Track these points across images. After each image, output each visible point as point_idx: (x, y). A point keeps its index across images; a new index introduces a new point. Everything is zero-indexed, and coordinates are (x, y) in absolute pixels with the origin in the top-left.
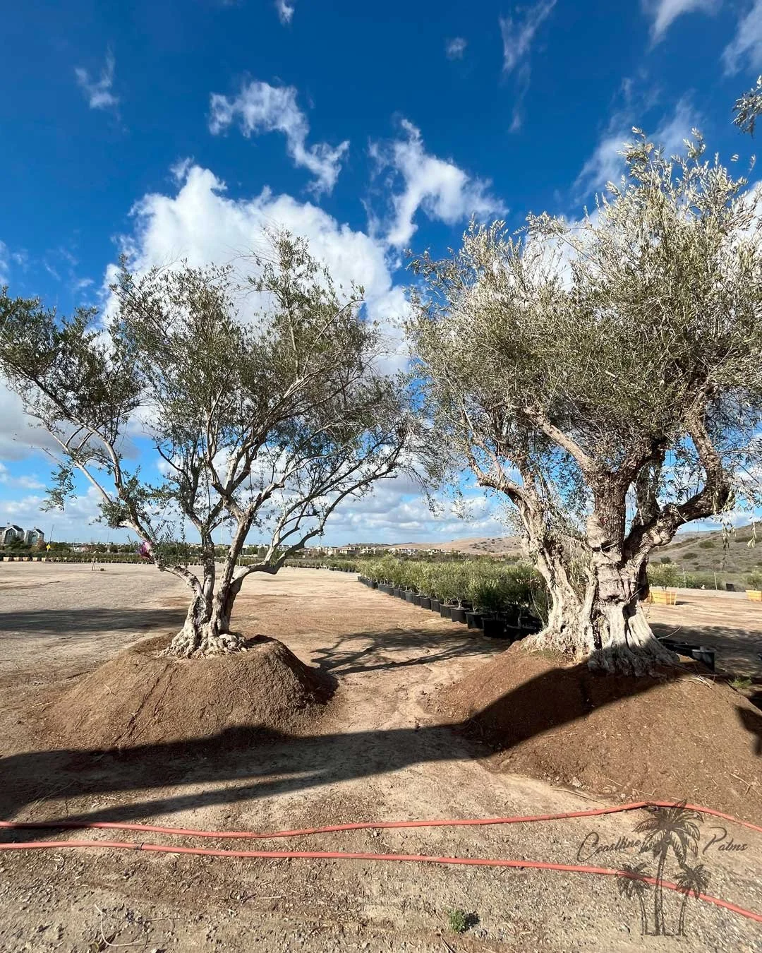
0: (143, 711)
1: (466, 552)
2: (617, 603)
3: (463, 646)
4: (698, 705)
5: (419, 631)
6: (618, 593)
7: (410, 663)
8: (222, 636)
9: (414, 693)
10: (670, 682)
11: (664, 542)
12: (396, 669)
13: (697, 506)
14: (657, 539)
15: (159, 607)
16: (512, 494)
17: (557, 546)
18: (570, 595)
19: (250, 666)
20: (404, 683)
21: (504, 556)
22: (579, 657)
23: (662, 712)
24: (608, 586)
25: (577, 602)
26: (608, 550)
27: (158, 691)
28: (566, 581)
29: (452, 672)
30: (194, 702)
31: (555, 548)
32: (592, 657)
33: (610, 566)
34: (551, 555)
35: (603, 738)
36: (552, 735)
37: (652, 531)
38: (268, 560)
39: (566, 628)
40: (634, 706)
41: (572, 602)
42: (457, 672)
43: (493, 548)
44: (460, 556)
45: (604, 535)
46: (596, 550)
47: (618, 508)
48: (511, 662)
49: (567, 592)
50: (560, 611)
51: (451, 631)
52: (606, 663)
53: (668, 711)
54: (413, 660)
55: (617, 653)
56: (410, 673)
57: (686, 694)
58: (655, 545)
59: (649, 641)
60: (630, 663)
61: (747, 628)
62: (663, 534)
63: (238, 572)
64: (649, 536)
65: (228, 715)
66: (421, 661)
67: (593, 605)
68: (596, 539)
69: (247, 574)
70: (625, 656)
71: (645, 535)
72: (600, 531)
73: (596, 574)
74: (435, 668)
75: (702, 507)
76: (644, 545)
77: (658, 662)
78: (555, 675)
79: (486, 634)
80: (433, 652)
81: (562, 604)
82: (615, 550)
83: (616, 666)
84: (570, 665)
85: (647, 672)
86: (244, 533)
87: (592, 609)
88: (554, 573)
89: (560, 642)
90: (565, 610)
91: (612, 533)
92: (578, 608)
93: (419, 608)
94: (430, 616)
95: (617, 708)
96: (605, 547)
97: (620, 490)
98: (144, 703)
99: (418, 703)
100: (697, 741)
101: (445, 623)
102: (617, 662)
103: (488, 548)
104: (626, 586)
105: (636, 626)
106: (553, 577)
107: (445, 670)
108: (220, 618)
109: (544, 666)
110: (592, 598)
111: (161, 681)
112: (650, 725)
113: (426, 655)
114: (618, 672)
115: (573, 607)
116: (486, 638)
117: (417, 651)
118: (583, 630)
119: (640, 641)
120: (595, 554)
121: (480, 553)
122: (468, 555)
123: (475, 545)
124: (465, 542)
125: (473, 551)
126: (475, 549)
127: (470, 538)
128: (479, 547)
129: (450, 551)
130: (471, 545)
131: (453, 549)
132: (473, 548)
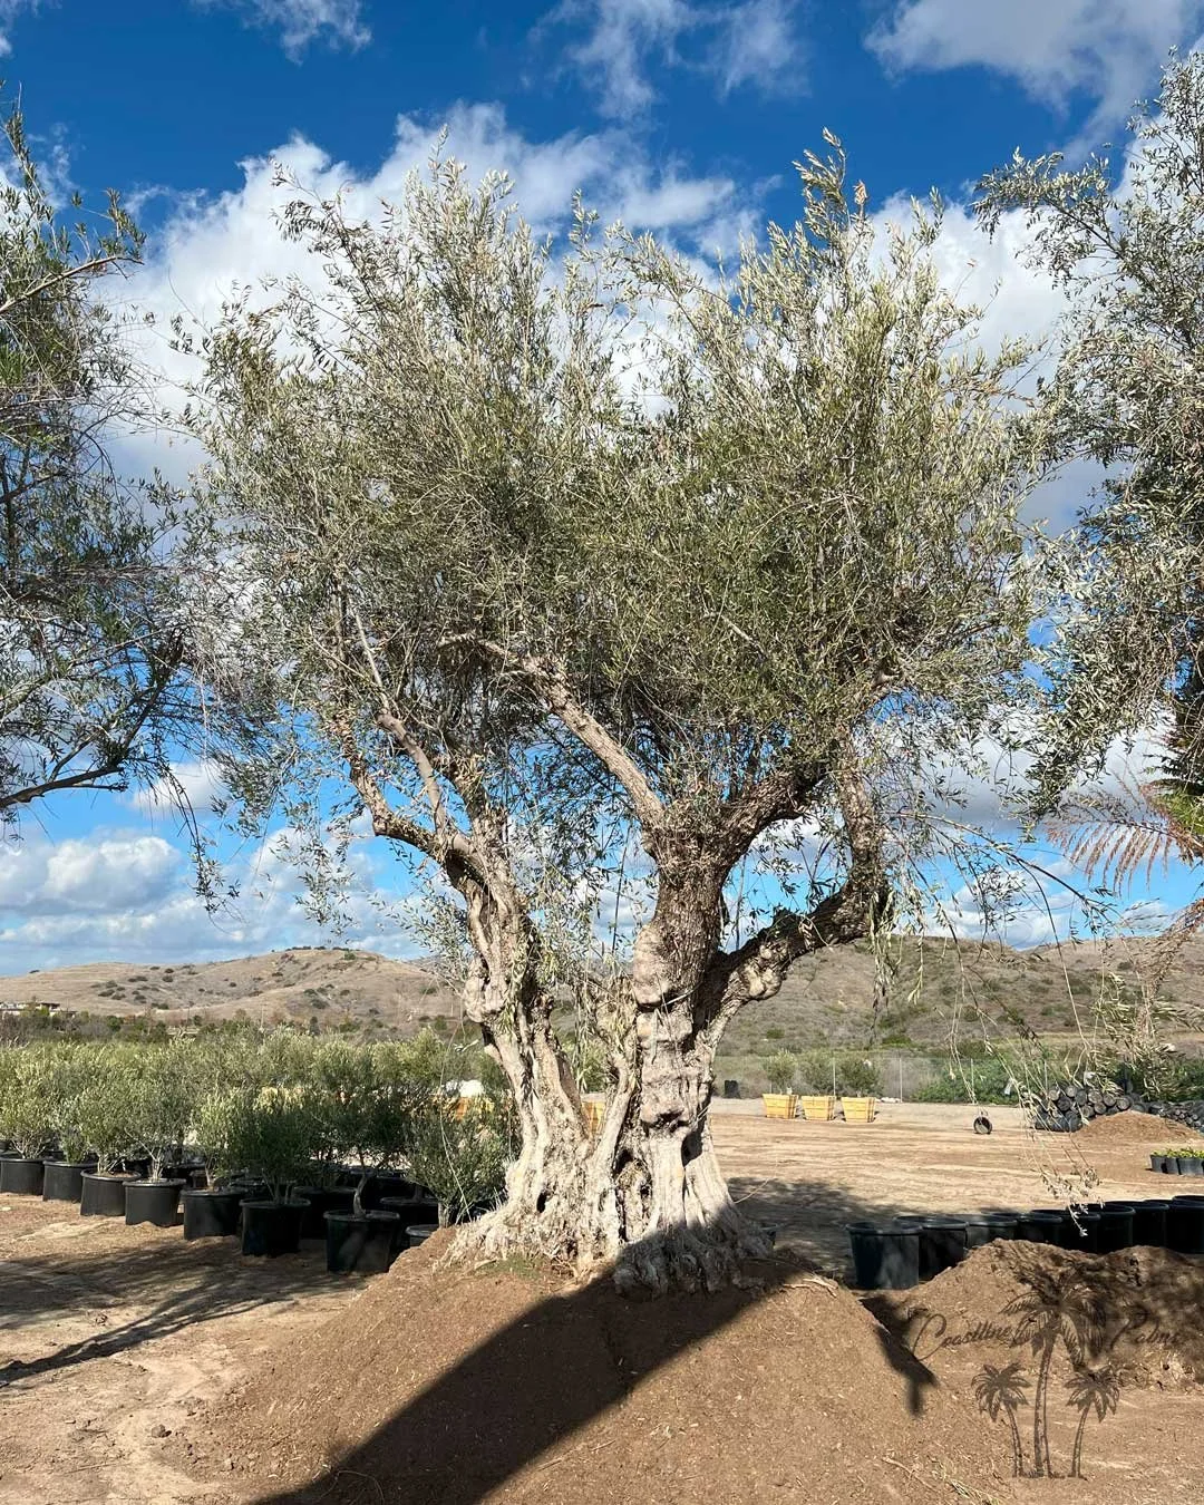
1: (78, 1007)
2: (673, 1130)
3: (201, 1289)
4: (820, 1335)
5: (38, 1263)
6: (680, 1107)
7: (65, 1358)
9: (132, 1432)
10: (770, 1295)
11: (768, 992)
12: (32, 1381)
13: (836, 918)
14: (756, 986)
16: (457, 865)
17: (544, 998)
18: (563, 1117)
20: (88, 1414)
21: (197, 1020)
22: (586, 1267)
23: (763, 1358)
24: (661, 1093)
25: (578, 1133)
26: (670, 1009)
28: (557, 1083)
29: (209, 1365)
31: (539, 1002)
32: (622, 1261)
33: (669, 1047)
34: (529, 1020)
35: (666, 1439)
36: (558, 1458)
37: (748, 968)
39: (554, 1200)
40: (713, 1357)
41: (567, 1133)
42: (223, 1361)
43: (165, 994)
45: (668, 975)
46: (645, 1008)
47: (704, 916)
48: (426, 1299)
49: (557, 1111)
50: (540, 1157)
51: (138, 1252)
52: (653, 1270)
53: (774, 1354)
54: (73, 1348)
55: (671, 1242)
56: (90, 1387)
57: (797, 1314)
58: (752, 998)
59: (722, 1212)
60: (699, 1265)
61: (788, 1176)
62: (769, 974)
64: (742, 978)
66: (101, 1349)
67: (619, 1138)
68: (650, 983)
70: (687, 1249)
71: (734, 975)
72: (661, 966)
73: (639, 1063)
74: (153, 1361)
75: (843, 922)
76: (730, 999)
77: (742, 1255)
78: (548, 1313)
79: (251, 1248)
80: (120, 1318)
81: (544, 1140)
82: (682, 1009)
83: (672, 1275)
84: (569, 1287)
85: (729, 1280)
87: (616, 1148)
88: (529, 1065)
89: (543, 1236)
90: (550, 1155)
91: (685, 969)
92: (583, 1148)
94: (48, 1217)
95: (683, 1368)
96: (667, 1004)
97: (715, 877)
99: (161, 1459)
100: (826, 1406)
101: (104, 1231)
102: (676, 1265)
103: (150, 996)
104: (693, 1087)
105: (699, 1178)
106: (529, 1074)
107: (183, 1362)
109: (519, 1296)
110: (619, 1120)
112: (746, 1393)
113: (101, 1330)
114: (676, 1287)
115: (568, 1147)
116: (252, 1260)
117: (69, 1323)
118: (596, 1199)
119: (704, 1213)
120: (641, 1018)
121: (123, 1011)
122: (82, 1018)
123: (111, 984)
124: (76, 976)
125: (101, 1006)
126: (108, 1000)
127: (96, 962)
128: (121, 993)
129: (21, 1007)
130: (97, 986)
131: (34, 998)
132: (103, 995)
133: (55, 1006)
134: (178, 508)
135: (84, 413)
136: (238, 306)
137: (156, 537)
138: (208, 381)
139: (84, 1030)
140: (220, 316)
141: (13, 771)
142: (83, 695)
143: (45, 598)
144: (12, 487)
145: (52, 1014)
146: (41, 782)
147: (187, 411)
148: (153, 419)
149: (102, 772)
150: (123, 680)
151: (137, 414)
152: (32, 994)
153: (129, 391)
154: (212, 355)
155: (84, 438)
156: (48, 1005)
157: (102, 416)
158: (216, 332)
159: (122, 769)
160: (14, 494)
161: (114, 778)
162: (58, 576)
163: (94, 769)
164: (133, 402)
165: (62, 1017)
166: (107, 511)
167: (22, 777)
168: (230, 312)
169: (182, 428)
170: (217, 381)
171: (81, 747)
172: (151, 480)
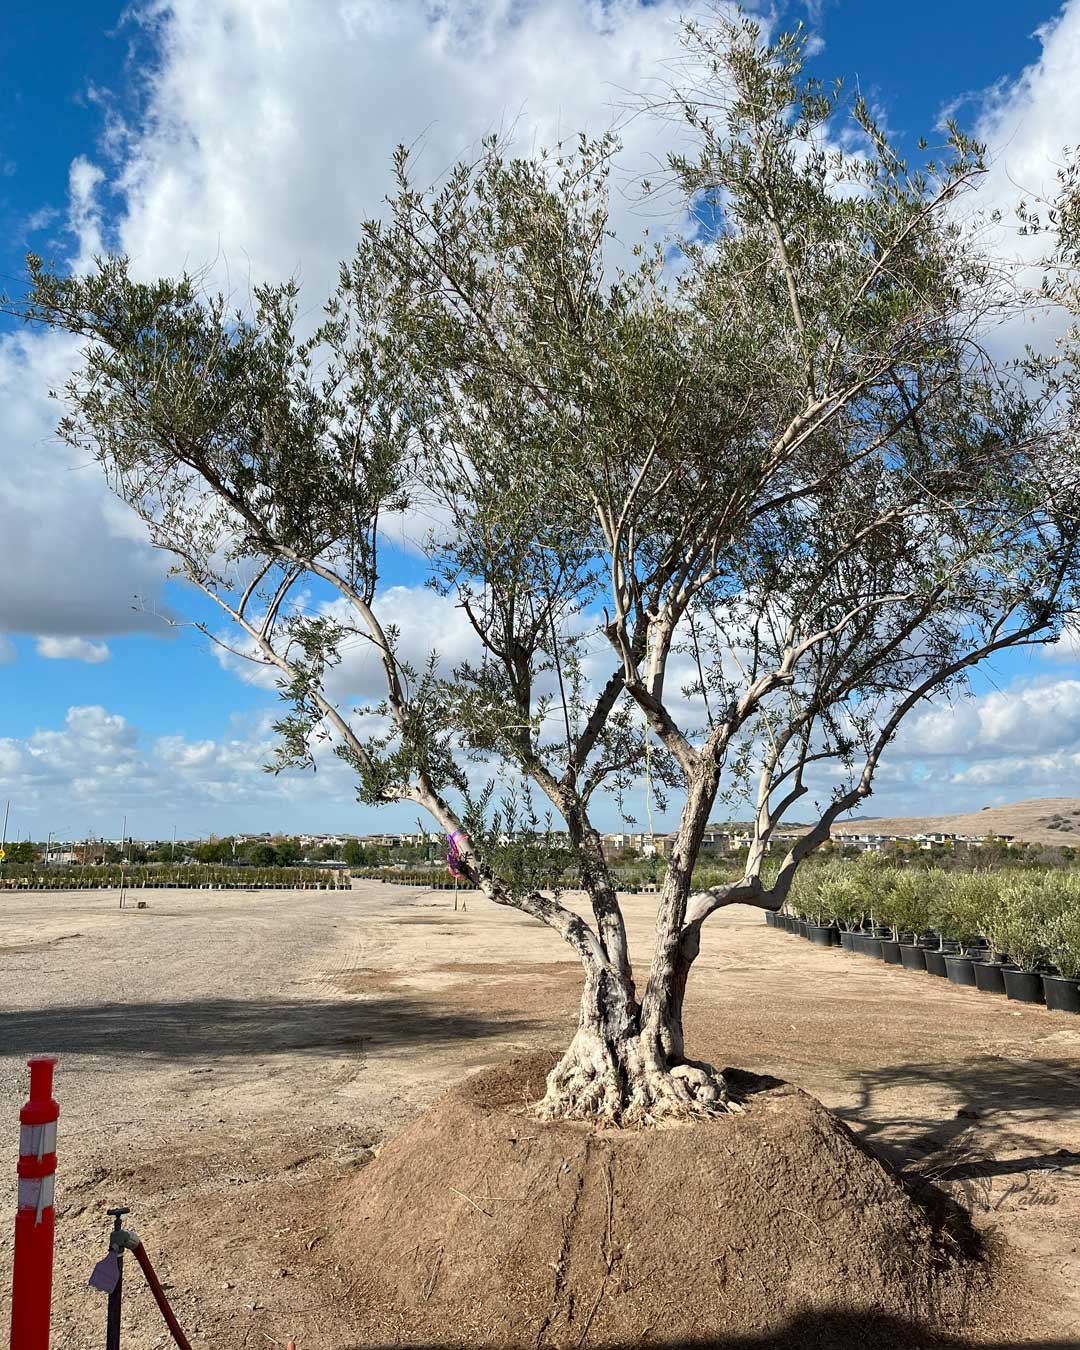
0: (575, 1258)
1: (1033, 838)
8: (679, 1071)
15: (335, 994)
19: (789, 1149)
27: (593, 1208)
30: (693, 1240)
38: (755, 872)
44: (1014, 851)
63: (695, 904)
65: (787, 1277)
69: (711, 910)
86: (706, 802)
93: (1000, 1000)
98: (567, 1238)
108: (665, 1024)
111: (589, 1184)
121: (1071, 842)
122: (1036, 848)
123: (1057, 818)
124: (1023, 812)
125: (1051, 837)
126: (1057, 832)
127: (1039, 798)
128: (1067, 826)
129: (981, 839)
130: (1043, 819)
131: (991, 831)
132: (1051, 827)
133: (1010, 838)
134: (1056, 375)
135: (957, 320)
136: (1073, 169)
137: (1043, 408)
138: (1062, 249)
139: (1040, 858)
140: (1059, 186)
141: (954, 639)
142: (1010, 563)
143: (958, 488)
144: (913, 404)
145: (1009, 845)
146: (982, 645)
147: (1045, 285)
148: (1017, 304)
149: (1033, 629)
150: (1037, 543)
151: (1002, 305)
152: (989, 827)
153: (992, 287)
154: (1060, 225)
155: (962, 342)
156: (1004, 837)
157: (973, 318)
158: (1059, 202)
159: (1051, 623)
160: (916, 408)
161: (1045, 632)
162: (967, 466)
163: (1026, 626)
164: (995, 296)
165: (1019, 848)
166: (989, 400)
167: (964, 643)
168: (1067, 177)
169: (1044, 301)
170: (1069, 247)
171: (1011, 609)
172: (1024, 357)
